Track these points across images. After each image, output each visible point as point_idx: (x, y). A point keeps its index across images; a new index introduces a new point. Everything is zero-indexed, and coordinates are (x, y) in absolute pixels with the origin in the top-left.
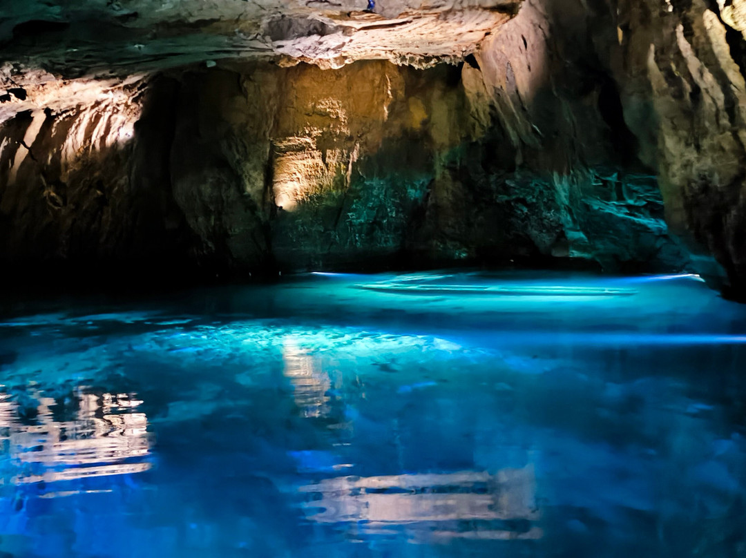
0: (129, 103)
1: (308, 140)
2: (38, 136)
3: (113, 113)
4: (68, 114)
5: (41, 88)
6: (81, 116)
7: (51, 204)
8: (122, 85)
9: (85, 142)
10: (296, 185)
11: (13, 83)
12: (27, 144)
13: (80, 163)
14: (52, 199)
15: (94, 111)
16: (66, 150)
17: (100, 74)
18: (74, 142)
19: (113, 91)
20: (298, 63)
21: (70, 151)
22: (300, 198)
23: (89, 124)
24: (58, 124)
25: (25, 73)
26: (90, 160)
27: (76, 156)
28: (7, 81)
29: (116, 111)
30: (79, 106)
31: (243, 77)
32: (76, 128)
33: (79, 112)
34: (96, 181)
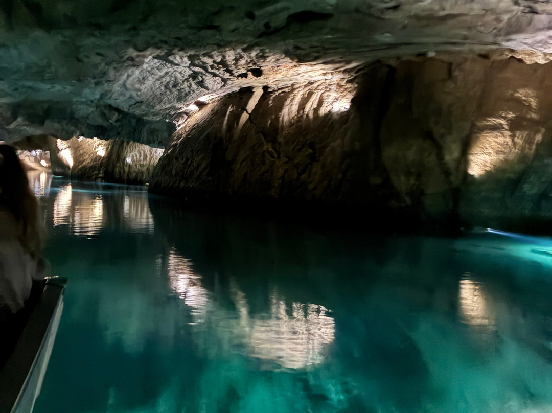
0: (343, 83)
1: (503, 122)
2: (256, 106)
3: (326, 91)
4: (283, 90)
5: (276, 69)
6: (296, 92)
7: (269, 157)
8: (342, 69)
9: (298, 112)
10: (487, 158)
11: (255, 64)
12: (248, 111)
13: (294, 127)
14: (269, 152)
15: (306, 89)
16: (283, 117)
17: (329, 59)
18: (289, 111)
19: (332, 73)
20: (508, 57)
21: (286, 118)
22: (488, 169)
23: (302, 98)
24: (274, 97)
25: (268, 56)
26: (303, 126)
27: (290, 122)
28: (250, 63)
29: (327, 89)
30: (293, 85)
31: (453, 67)
32: (292, 101)
33: (293, 90)
34: (308, 142)
